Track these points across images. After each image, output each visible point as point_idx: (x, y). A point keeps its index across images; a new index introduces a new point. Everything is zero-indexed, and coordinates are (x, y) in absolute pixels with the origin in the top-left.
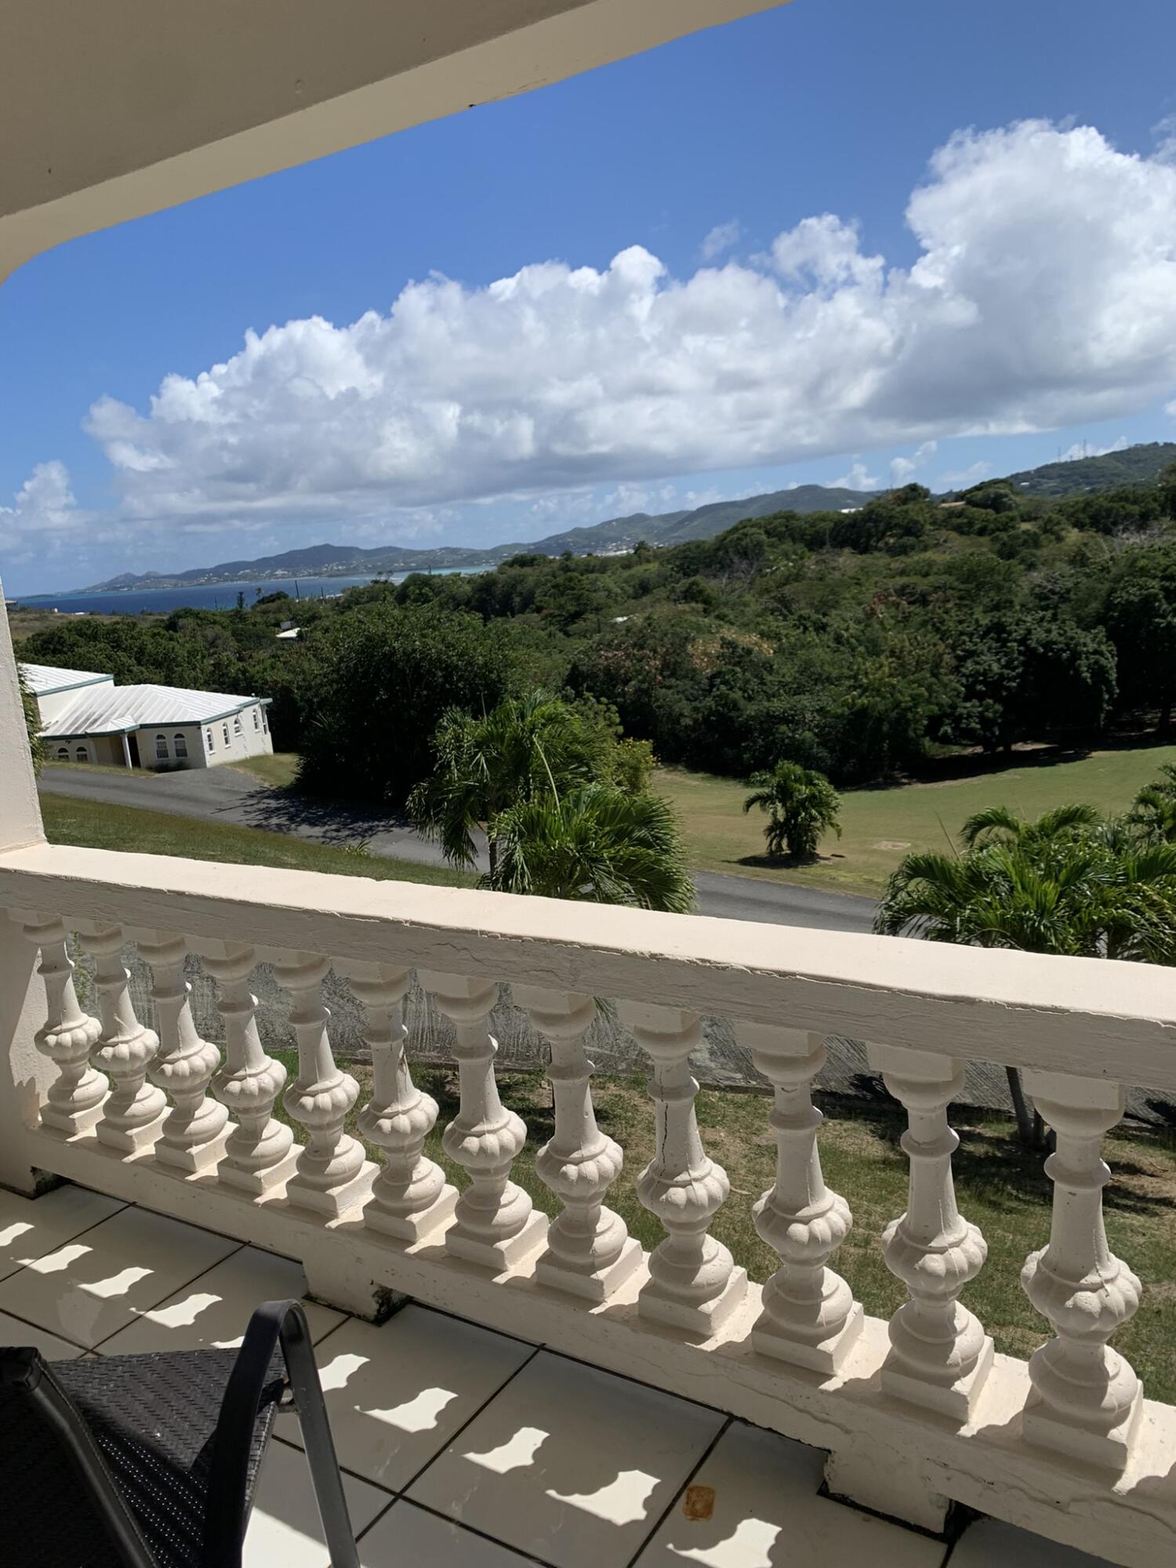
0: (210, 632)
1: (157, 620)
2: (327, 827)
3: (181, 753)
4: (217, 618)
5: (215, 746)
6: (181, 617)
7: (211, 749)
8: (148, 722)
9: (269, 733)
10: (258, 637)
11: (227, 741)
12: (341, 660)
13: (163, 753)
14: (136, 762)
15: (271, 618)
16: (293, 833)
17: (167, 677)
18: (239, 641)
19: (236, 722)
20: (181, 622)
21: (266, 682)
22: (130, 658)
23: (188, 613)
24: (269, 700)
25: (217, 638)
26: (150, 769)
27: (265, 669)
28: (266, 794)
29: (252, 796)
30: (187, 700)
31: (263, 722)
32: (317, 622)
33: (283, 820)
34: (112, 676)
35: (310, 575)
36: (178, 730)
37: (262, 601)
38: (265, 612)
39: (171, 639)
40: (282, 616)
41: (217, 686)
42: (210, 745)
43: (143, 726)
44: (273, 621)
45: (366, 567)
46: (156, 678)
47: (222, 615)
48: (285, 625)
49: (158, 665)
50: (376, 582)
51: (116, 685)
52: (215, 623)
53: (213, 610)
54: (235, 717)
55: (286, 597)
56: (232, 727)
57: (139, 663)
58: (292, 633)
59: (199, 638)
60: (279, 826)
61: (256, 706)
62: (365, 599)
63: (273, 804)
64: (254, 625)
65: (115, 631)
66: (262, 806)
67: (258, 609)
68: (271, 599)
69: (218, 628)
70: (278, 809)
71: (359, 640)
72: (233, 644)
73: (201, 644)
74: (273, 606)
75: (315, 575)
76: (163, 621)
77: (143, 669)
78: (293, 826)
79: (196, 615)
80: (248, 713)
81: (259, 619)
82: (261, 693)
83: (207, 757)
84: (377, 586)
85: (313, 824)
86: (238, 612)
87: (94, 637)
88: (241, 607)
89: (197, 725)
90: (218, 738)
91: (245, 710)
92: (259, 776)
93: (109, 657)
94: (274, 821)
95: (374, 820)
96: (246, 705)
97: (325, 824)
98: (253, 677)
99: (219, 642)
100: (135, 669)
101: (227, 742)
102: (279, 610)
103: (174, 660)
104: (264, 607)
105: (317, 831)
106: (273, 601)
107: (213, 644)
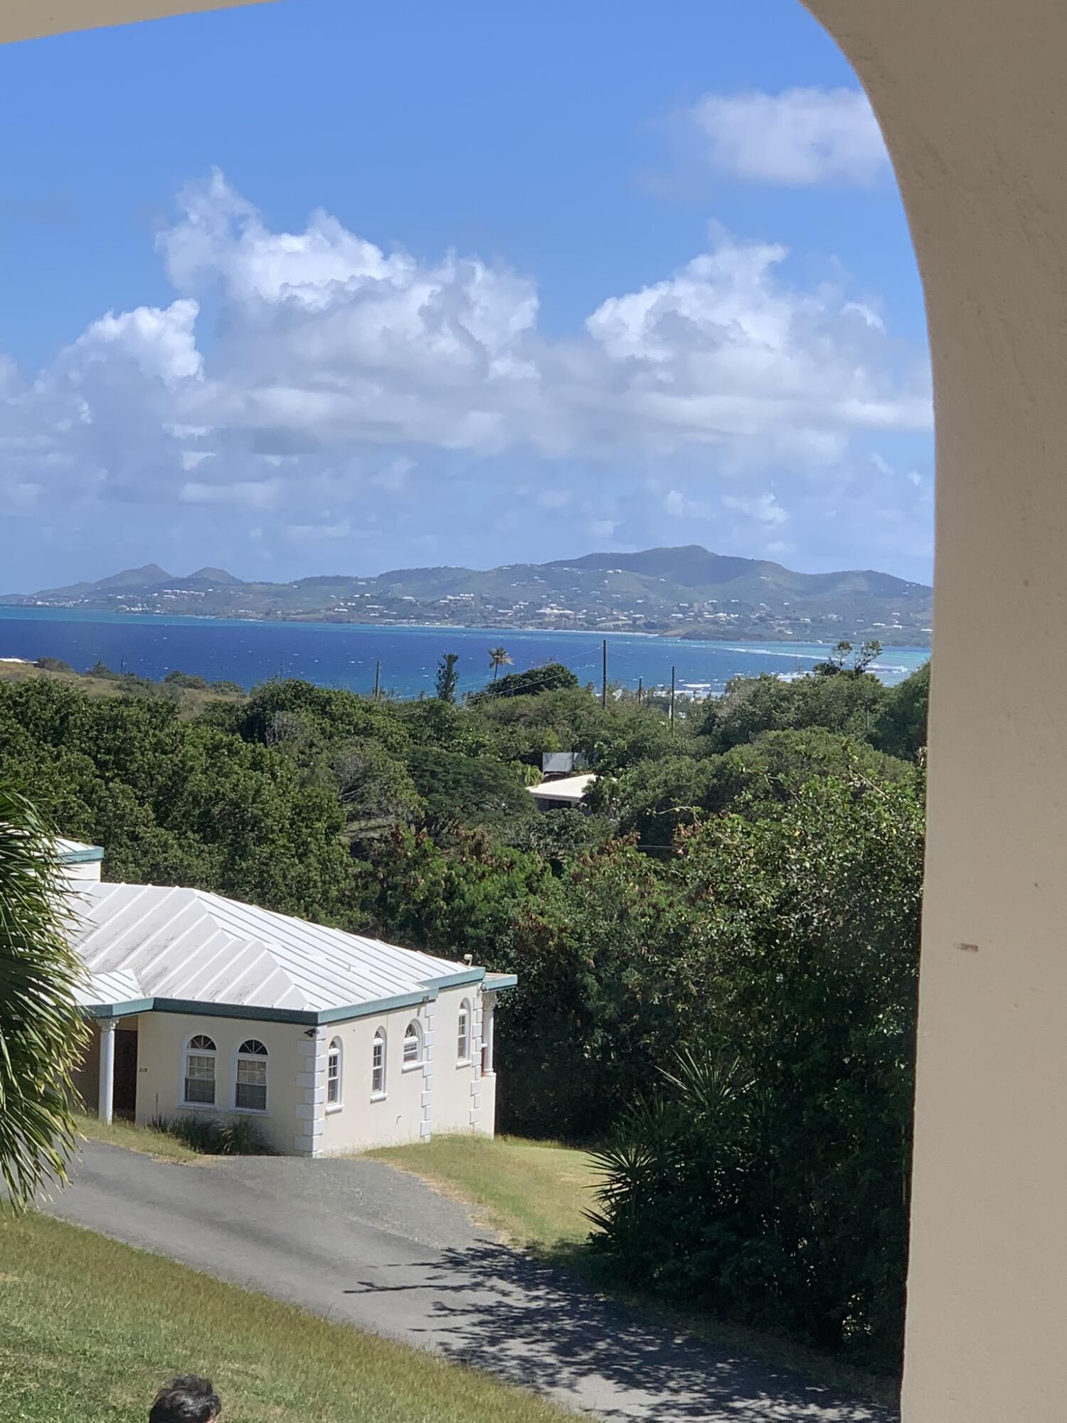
0: (351, 756)
1: (215, 706)
2: (665, 1396)
3: (251, 1095)
4: (378, 721)
5: (344, 1089)
6: (282, 707)
7: (332, 1096)
8: (176, 995)
9: (492, 1077)
10: (479, 785)
11: (377, 1083)
12: (785, 903)
13: (200, 1091)
14: (125, 1104)
15: (522, 739)
16: (560, 1393)
17: (227, 866)
18: (425, 791)
19: (411, 1030)
20: (280, 719)
21: (501, 924)
22: (141, 801)
23: (299, 696)
24: (511, 979)
25: (367, 774)
26: (159, 1126)
27: (510, 890)
28: (499, 1263)
29: (456, 1262)
30: (287, 946)
31: (482, 1037)
32: (646, 765)
33: (543, 1352)
34: (99, 852)
35: (634, 626)
36: (254, 1031)
37: (502, 688)
38: (507, 719)
39: (256, 765)
40: (552, 738)
41: (367, 917)
42: (333, 1085)
43: (161, 1005)
44: (526, 747)
45: (795, 623)
46: (200, 867)
47: (391, 713)
48: (558, 760)
49: (208, 829)
50: (829, 669)
51: (105, 878)
52: (367, 731)
53: (366, 698)
54: (407, 1017)
55: (569, 682)
56: (397, 1043)
57: (160, 821)
58: (573, 788)
59: (323, 772)
60: (527, 1364)
61: (472, 993)
62: (791, 716)
63: (518, 1298)
64: (473, 751)
65: (116, 723)
66: (488, 1299)
67: (489, 708)
68: (530, 684)
69: (374, 747)
70: (529, 1315)
71: (846, 851)
72: (410, 798)
73: (326, 790)
74: (530, 703)
75: (649, 627)
76: (230, 709)
77: (170, 837)
78: (566, 1373)
79: (322, 706)
80: (448, 1006)
81: (488, 738)
82: (488, 955)
83: (319, 1121)
84: (832, 681)
85: (629, 1380)
86: (435, 710)
87: (57, 734)
88: (445, 696)
89: (307, 1021)
90: (356, 1069)
91: (442, 997)
92: (486, 1210)
93: (87, 795)
94: (517, 1347)
95: (808, 1399)
96: (448, 986)
97: (659, 1386)
98: (471, 909)
99: (373, 787)
100: (149, 833)
101: (377, 1085)
102: (546, 718)
103: (256, 822)
104: (504, 703)
105: (638, 1401)
106: (533, 690)
107: (352, 791)
